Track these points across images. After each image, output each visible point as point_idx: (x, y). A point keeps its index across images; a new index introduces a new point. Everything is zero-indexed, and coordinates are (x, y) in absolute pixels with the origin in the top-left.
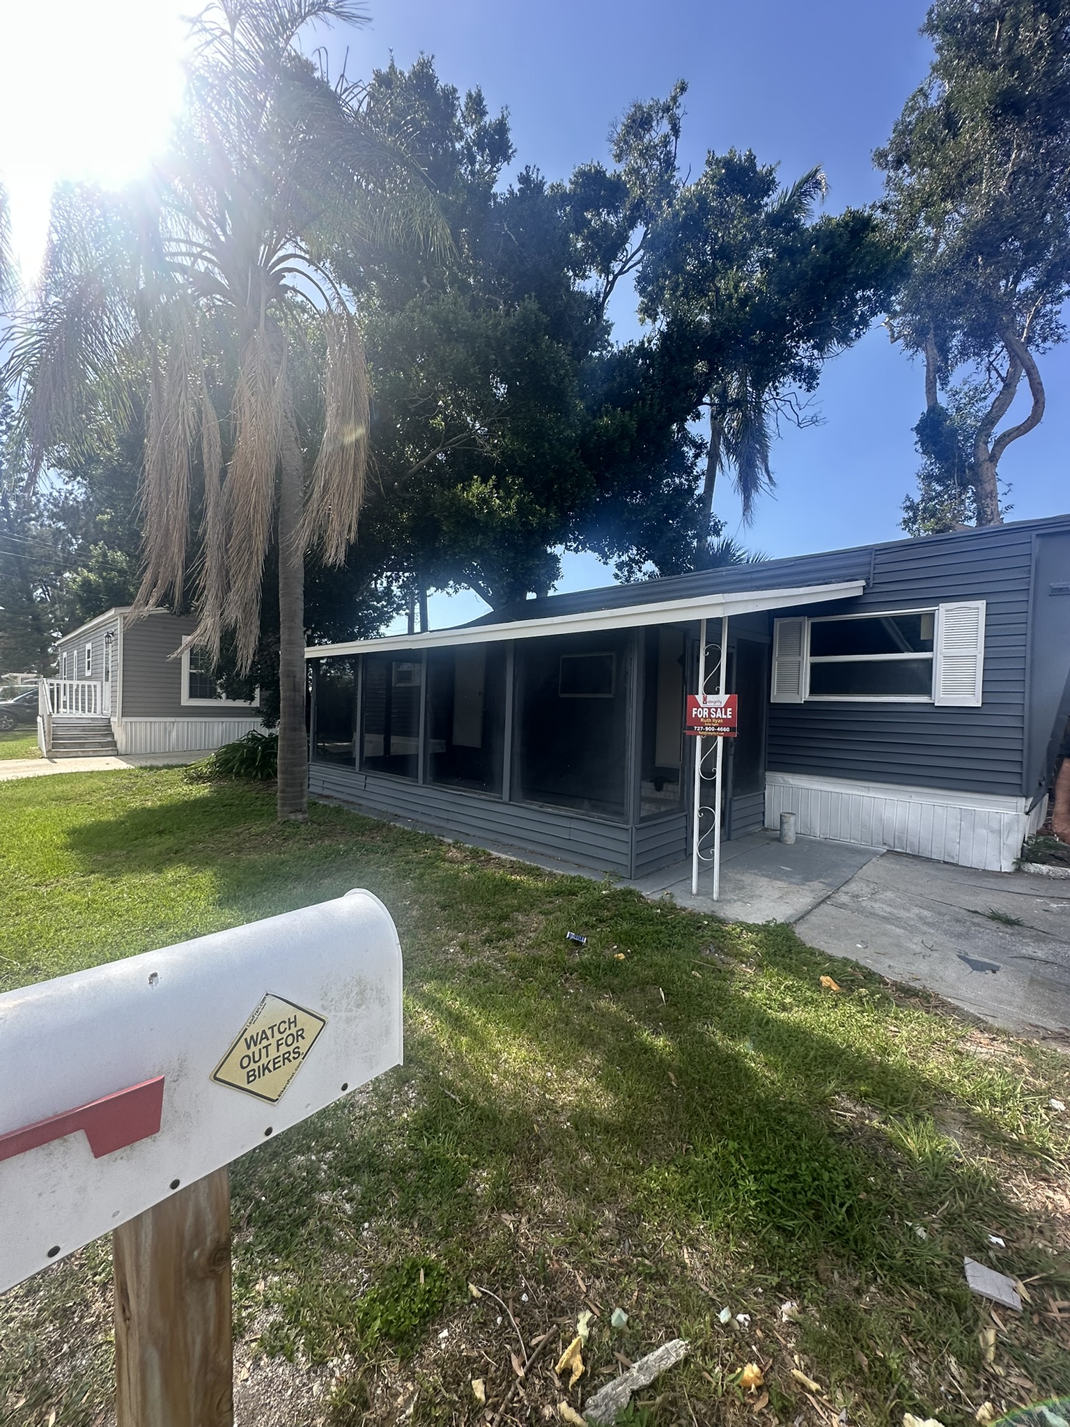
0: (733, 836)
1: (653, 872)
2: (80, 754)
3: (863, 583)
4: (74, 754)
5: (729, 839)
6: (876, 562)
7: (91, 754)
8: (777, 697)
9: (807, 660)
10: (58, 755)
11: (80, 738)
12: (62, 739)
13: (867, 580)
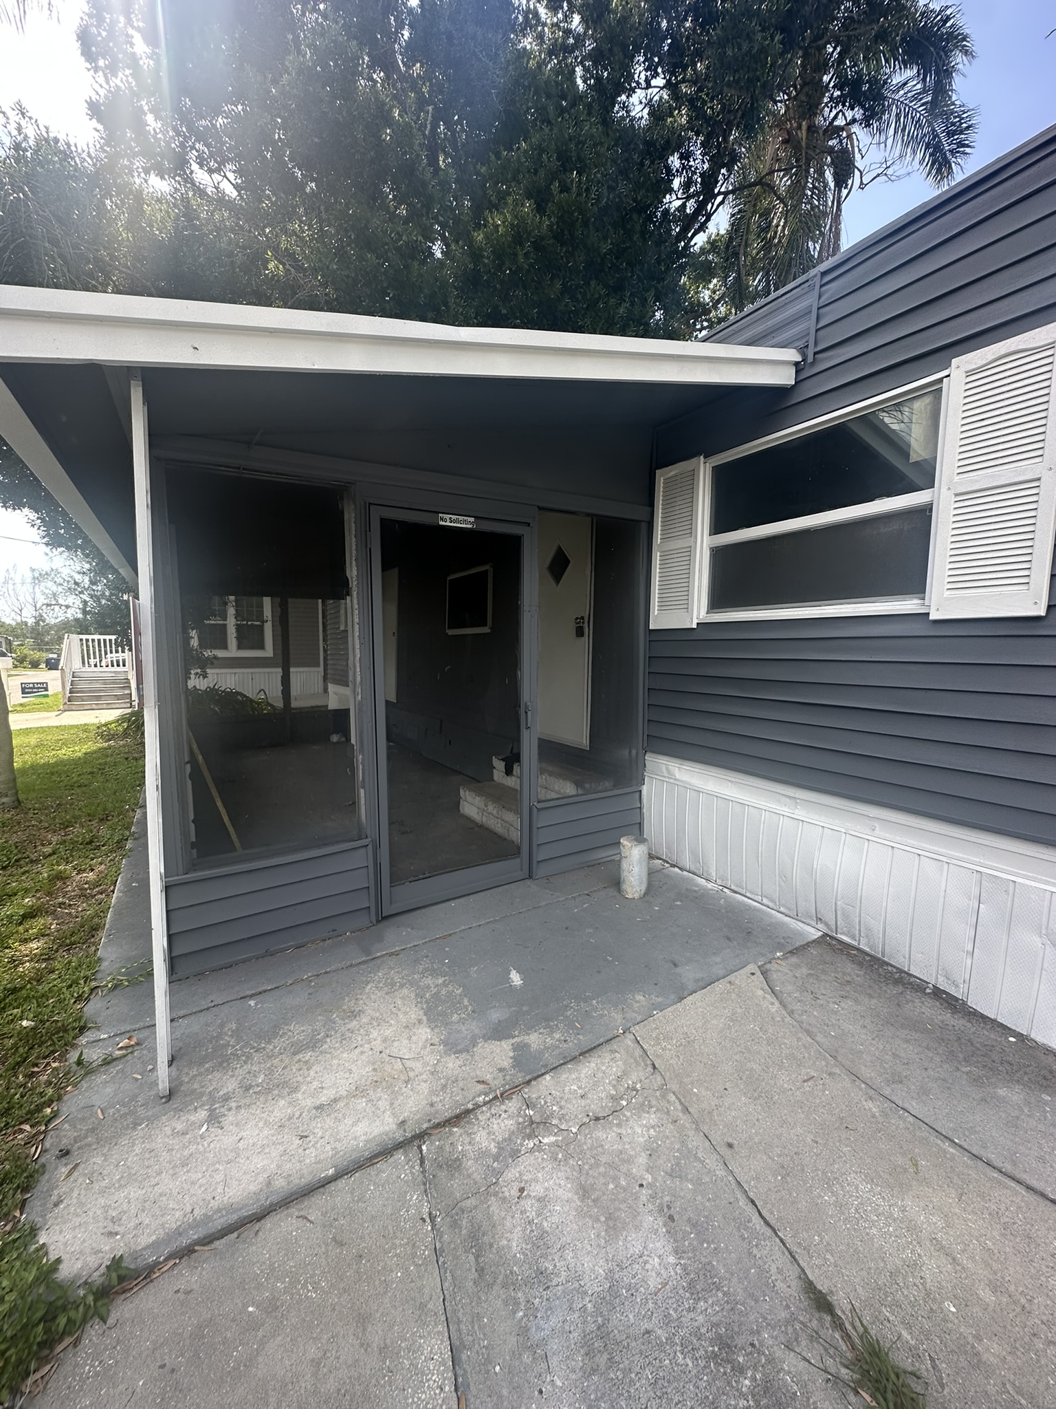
0: (541, 871)
1: (249, 960)
2: (94, 706)
3: (792, 355)
4: (89, 707)
5: (530, 877)
6: (824, 301)
7: (105, 706)
8: (661, 618)
9: (703, 542)
10: (73, 707)
11: (100, 691)
12: (82, 692)
13: (802, 351)
